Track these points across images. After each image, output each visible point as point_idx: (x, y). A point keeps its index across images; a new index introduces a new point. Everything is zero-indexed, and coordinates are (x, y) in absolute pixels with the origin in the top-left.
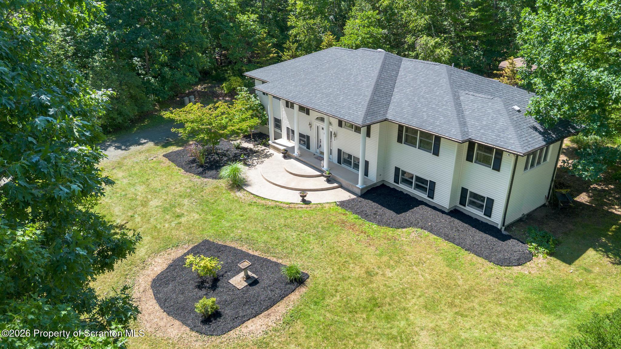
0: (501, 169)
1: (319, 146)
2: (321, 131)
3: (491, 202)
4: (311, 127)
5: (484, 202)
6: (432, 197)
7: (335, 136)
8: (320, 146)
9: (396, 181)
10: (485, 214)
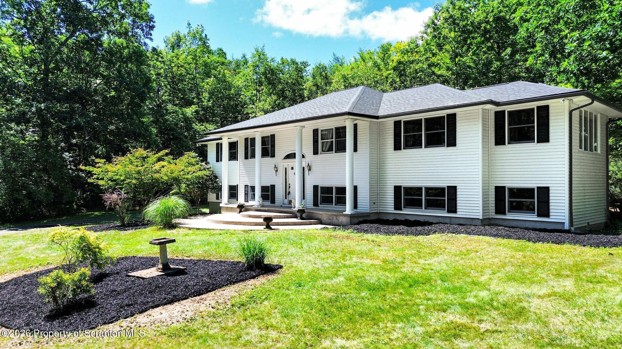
0: (551, 138)
1: (287, 193)
2: (290, 172)
3: (544, 192)
4: (277, 171)
5: (534, 198)
6: (454, 209)
7: (310, 170)
8: (289, 192)
9: (397, 206)
10: (539, 215)
